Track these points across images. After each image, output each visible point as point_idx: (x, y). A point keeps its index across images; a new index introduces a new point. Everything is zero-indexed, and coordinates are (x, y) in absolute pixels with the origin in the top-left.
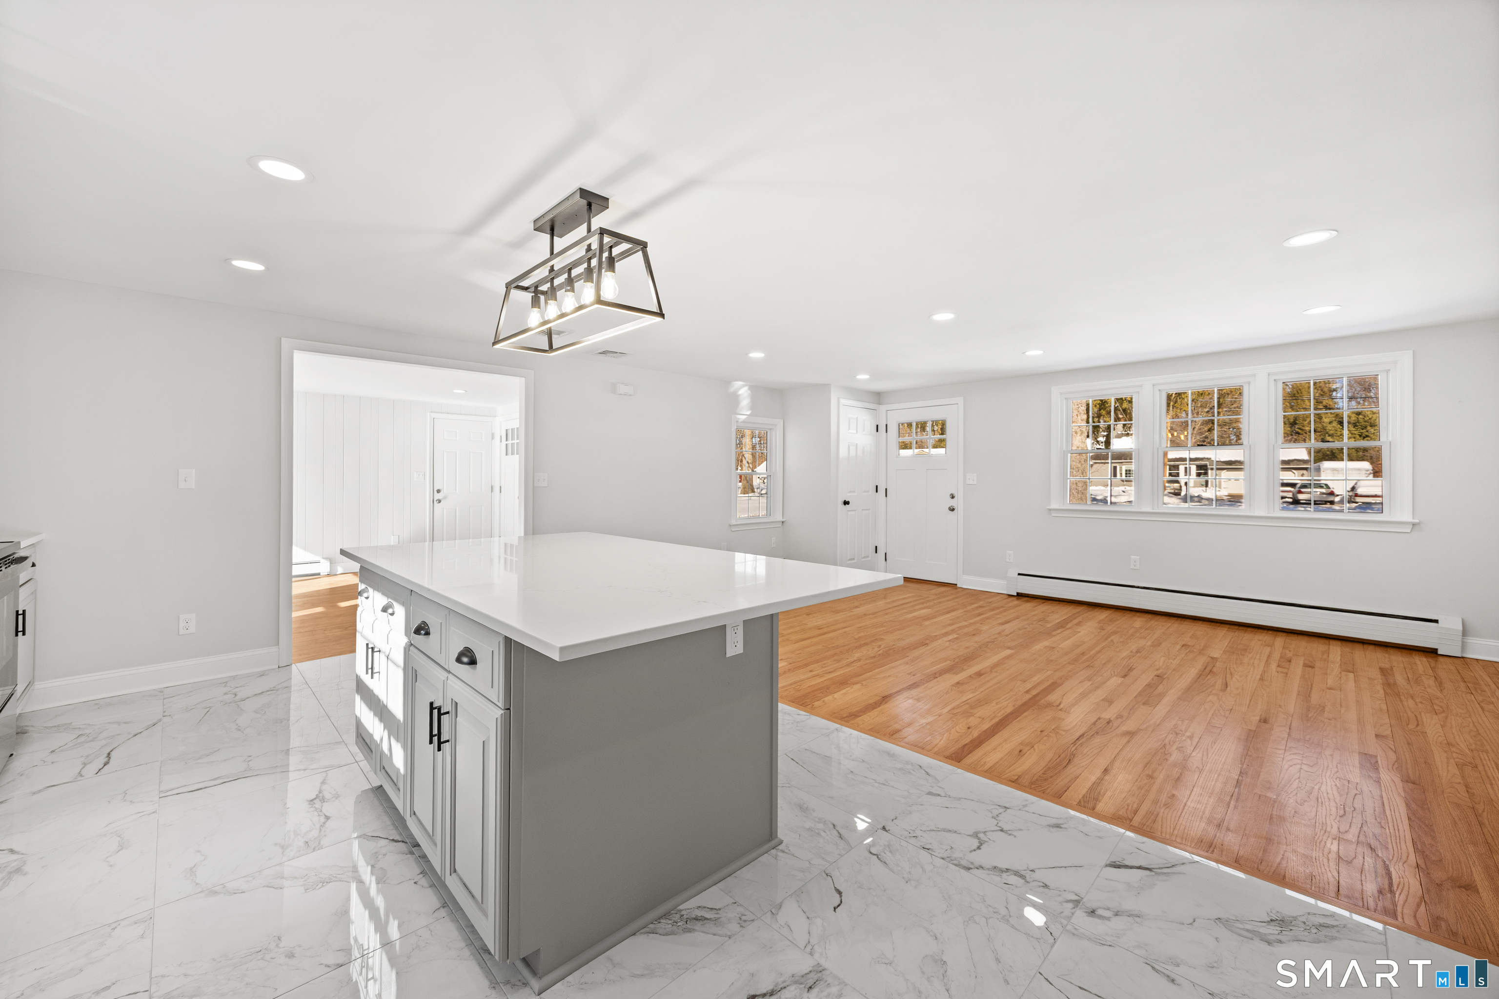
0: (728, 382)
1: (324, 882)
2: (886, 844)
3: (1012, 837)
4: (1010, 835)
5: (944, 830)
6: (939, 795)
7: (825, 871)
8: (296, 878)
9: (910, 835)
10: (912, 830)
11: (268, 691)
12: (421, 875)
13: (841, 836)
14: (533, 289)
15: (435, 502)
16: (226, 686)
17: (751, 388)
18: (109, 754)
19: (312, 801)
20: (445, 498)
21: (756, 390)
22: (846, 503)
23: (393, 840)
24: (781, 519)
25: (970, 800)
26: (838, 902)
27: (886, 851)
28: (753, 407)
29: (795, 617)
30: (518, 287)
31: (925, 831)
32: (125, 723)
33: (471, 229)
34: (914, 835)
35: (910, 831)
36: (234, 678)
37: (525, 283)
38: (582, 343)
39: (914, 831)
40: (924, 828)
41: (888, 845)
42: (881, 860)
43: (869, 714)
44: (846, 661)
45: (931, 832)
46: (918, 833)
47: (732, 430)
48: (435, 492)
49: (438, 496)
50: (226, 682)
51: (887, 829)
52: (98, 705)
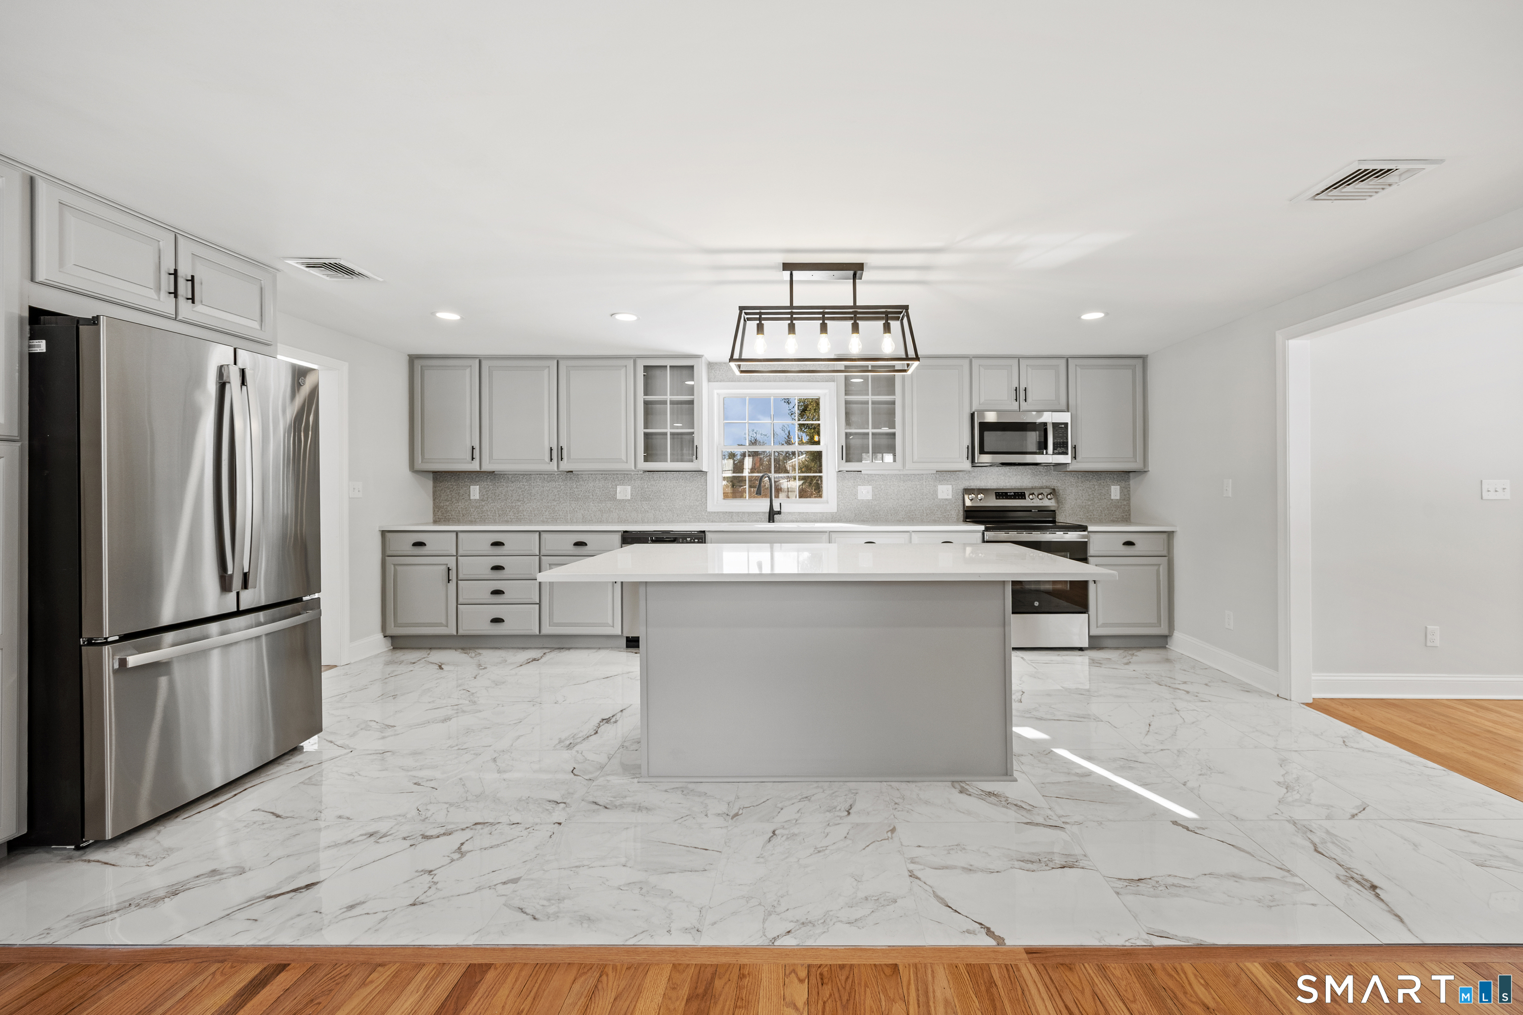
2: (553, 814)
3: (420, 870)
4: (422, 871)
5: (498, 845)
6: (504, 883)
9: (532, 828)
10: (531, 833)
25: (462, 895)
27: (552, 808)
31: (518, 837)
34: (528, 830)
35: (533, 831)
39: (529, 833)
40: (520, 838)
41: (551, 813)
45: (512, 839)
46: (525, 833)
51: (557, 825)
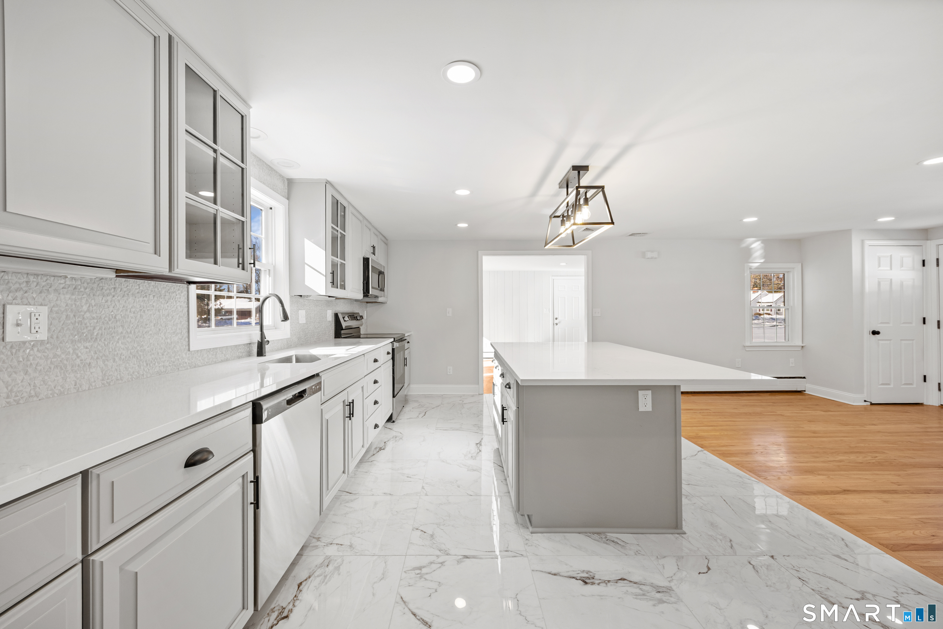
0: (741, 240)
1: (474, 470)
7: (706, 556)
8: (466, 466)
11: (473, 402)
12: (505, 480)
13: (732, 547)
14: (561, 216)
15: (555, 325)
16: (461, 398)
17: (764, 241)
18: (426, 412)
19: (477, 444)
20: (560, 322)
21: (768, 243)
22: (875, 333)
23: (499, 465)
24: (801, 344)
26: (705, 571)
28: (767, 256)
29: (795, 421)
30: (555, 217)
32: (431, 404)
33: (534, 193)
36: (464, 395)
37: (558, 214)
38: (586, 239)
42: (756, 569)
43: (819, 496)
44: (824, 459)
47: (745, 275)
48: (555, 319)
49: (556, 321)
50: (461, 396)
52: (426, 396)
